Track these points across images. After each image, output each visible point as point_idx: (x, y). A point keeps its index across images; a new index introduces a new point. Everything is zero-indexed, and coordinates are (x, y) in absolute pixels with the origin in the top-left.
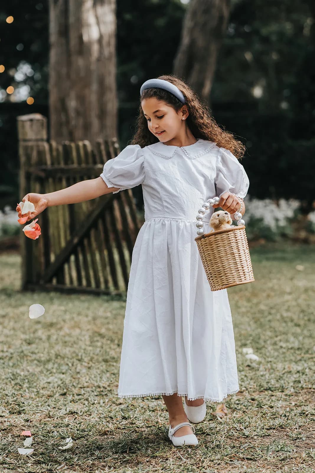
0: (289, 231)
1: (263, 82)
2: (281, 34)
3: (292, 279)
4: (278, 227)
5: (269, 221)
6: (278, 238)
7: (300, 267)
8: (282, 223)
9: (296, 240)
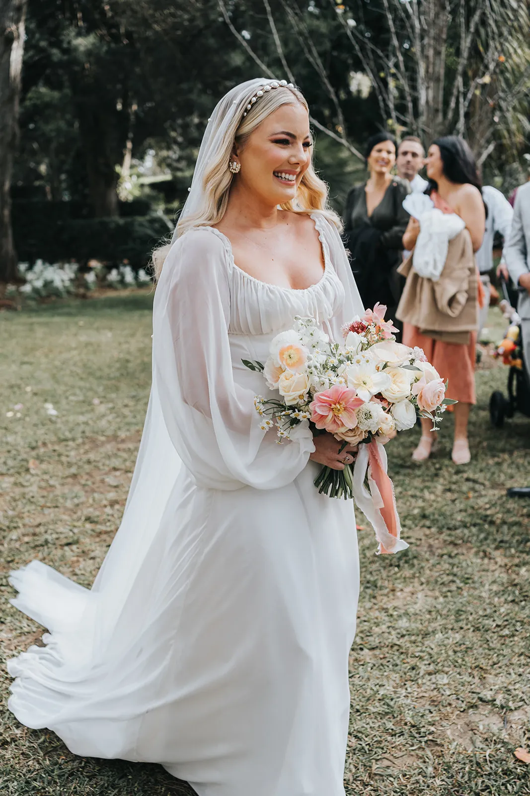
0: (72, 289)
1: (46, 160)
2: (58, 130)
3: (75, 335)
4: (64, 287)
5: (58, 283)
6: (65, 295)
7: (81, 323)
8: (67, 283)
9: (77, 296)
